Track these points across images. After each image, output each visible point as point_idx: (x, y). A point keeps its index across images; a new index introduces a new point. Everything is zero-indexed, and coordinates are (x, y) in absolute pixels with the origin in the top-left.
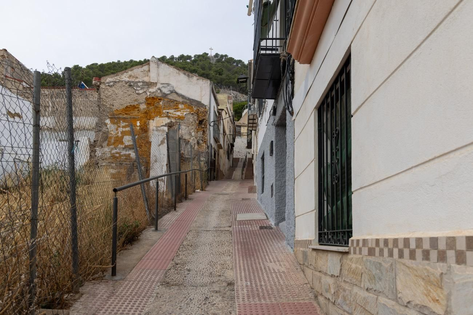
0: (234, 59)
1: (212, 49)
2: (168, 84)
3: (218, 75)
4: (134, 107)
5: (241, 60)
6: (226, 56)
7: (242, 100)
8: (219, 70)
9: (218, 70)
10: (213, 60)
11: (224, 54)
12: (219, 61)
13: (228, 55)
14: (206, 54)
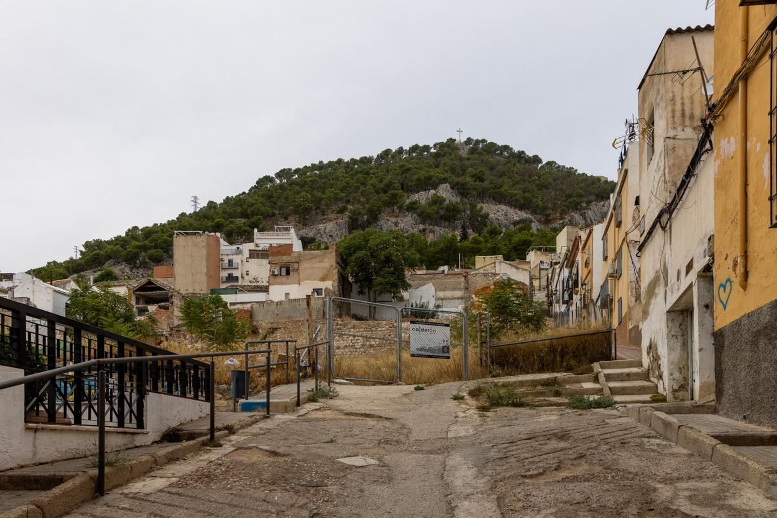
0: (496, 144)
1: (462, 132)
2: (506, 274)
3: (477, 183)
4: (487, 288)
5: (508, 145)
6: (484, 141)
7: (515, 218)
8: (479, 172)
9: (477, 174)
10: (463, 150)
11: (480, 139)
12: (473, 151)
13: (486, 139)
14: (452, 140)
